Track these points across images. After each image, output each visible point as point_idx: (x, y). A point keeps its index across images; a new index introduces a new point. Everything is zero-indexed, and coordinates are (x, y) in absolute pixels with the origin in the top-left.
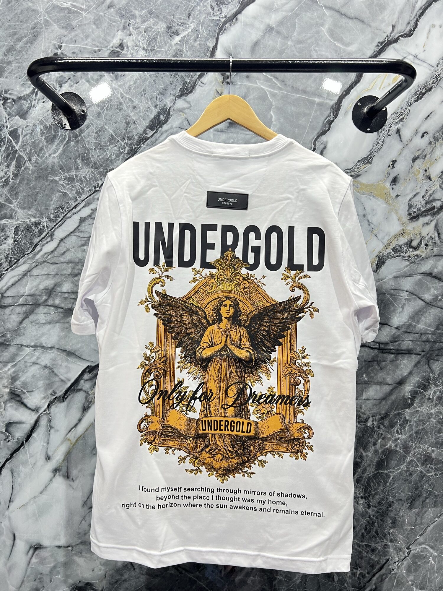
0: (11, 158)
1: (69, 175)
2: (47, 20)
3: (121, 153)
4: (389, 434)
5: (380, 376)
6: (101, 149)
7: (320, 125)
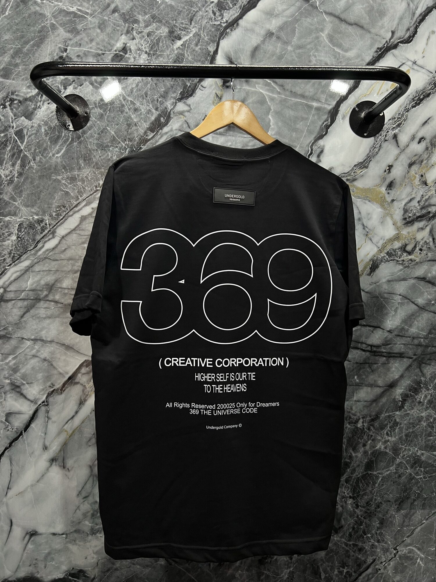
0: (16, 158)
1: (71, 175)
2: (54, 24)
3: (122, 154)
4: (379, 435)
5: (371, 378)
6: (102, 149)
7: (318, 128)
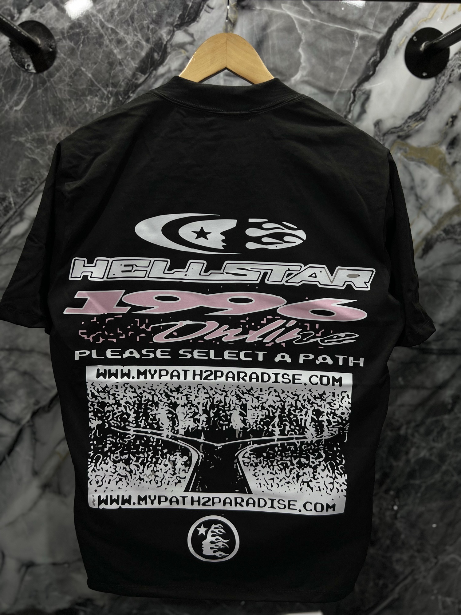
1: (38, 135)
3: (104, 106)
4: (424, 442)
5: (418, 379)
6: (77, 99)
7: (363, 66)
